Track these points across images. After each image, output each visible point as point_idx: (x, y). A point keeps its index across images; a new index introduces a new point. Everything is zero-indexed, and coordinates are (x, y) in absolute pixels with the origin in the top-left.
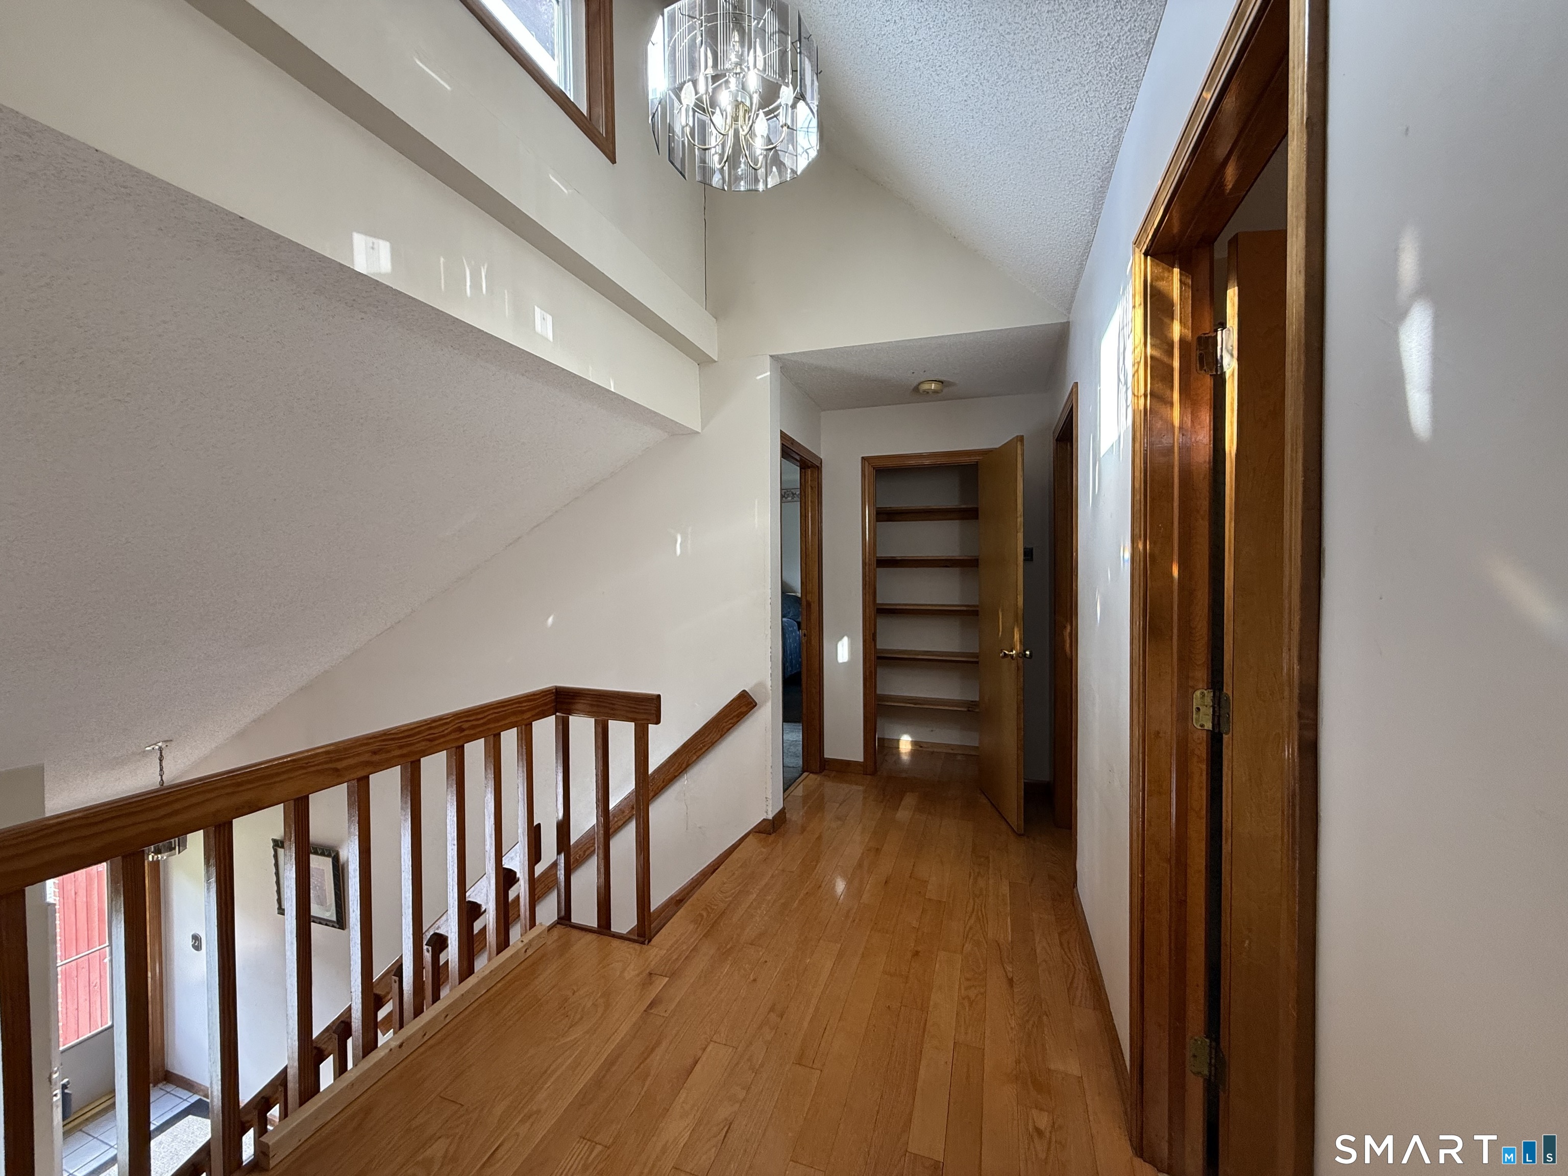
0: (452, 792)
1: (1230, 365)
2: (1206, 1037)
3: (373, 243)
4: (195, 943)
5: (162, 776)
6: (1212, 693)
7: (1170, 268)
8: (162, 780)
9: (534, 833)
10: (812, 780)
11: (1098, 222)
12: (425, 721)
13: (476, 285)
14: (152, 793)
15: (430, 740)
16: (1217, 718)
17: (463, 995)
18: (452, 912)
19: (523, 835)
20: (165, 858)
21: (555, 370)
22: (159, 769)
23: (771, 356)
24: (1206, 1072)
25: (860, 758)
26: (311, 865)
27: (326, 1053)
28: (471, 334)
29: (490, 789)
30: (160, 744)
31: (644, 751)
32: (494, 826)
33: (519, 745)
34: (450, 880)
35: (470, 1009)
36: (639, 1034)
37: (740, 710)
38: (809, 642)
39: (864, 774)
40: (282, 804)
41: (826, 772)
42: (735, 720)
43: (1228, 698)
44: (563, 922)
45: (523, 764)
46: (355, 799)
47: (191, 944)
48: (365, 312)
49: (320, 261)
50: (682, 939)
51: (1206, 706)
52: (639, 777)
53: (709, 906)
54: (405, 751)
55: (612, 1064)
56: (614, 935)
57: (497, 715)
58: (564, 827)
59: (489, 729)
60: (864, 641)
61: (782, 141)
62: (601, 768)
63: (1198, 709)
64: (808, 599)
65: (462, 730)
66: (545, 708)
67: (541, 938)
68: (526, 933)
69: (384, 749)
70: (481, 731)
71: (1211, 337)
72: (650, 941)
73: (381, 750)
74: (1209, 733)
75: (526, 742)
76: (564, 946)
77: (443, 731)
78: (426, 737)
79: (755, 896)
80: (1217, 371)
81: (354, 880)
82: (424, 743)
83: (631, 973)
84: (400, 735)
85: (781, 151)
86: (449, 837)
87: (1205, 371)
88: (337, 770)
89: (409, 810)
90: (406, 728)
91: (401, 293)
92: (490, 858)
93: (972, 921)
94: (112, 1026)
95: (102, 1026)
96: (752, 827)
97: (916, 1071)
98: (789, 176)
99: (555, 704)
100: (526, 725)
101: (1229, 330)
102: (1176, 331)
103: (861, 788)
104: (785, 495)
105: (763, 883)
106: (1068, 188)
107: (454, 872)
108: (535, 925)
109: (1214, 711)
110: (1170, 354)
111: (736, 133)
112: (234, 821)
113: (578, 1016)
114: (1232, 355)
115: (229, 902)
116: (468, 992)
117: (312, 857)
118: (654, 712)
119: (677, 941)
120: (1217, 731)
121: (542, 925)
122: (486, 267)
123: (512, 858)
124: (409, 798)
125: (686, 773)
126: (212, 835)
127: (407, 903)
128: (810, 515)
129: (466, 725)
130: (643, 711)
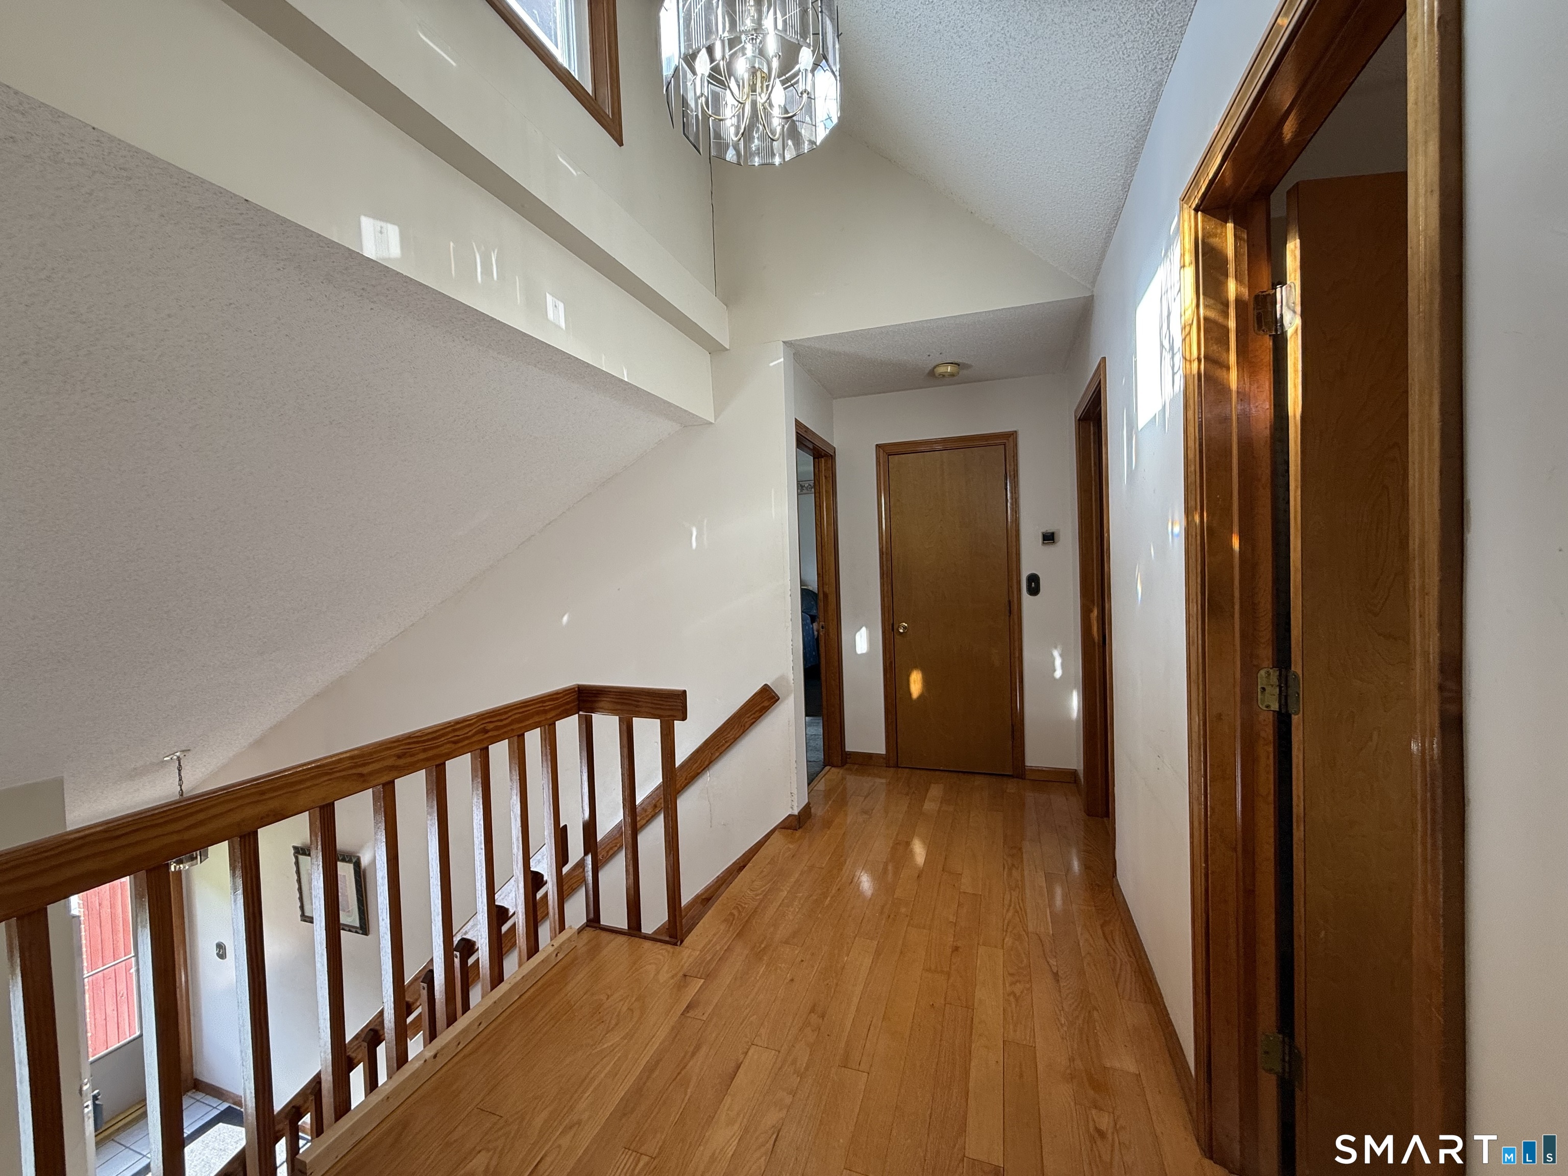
0: (478, 795)
1: (1292, 323)
2: (1279, 1033)
3: (381, 227)
4: (220, 951)
5: (181, 786)
6: (1278, 672)
7: (1223, 223)
8: (181, 790)
9: (561, 835)
10: (834, 774)
11: (1129, 186)
12: (449, 723)
13: (487, 270)
14: (170, 805)
15: (455, 743)
16: (1284, 698)
17: (495, 1002)
18: (481, 917)
19: (550, 837)
20: (187, 867)
21: (568, 360)
22: (178, 779)
23: (784, 342)
24: (1279, 1069)
25: (882, 750)
26: (339, 873)
27: (355, 1061)
28: (482, 323)
29: (515, 791)
30: (178, 754)
31: (671, 747)
32: (520, 828)
33: (543, 745)
34: (478, 885)
35: (505, 1015)
36: (677, 1039)
37: (762, 705)
38: (827, 634)
39: (887, 767)
40: (307, 812)
41: (847, 766)
42: (757, 714)
43: (1296, 676)
44: (592, 924)
45: (547, 764)
46: (381, 805)
47: (215, 952)
48: (374, 302)
49: (328, 247)
50: (715, 939)
51: (1272, 686)
52: (667, 775)
53: (739, 905)
54: (430, 753)
55: (652, 1071)
56: (645, 937)
57: (520, 715)
58: (590, 828)
59: (513, 730)
60: (884, 632)
61: (802, 109)
62: (626, 766)
63: (1264, 689)
64: (825, 590)
65: (487, 732)
66: (568, 707)
67: (571, 941)
68: (555, 936)
69: (407, 752)
70: (505, 732)
71: (1269, 294)
72: (682, 942)
73: (405, 754)
74: (1276, 714)
75: (550, 745)
76: (594, 950)
77: (467, 733)
78: (450, 740)
79: (786, 893)
80: (1276, 330)
81: (382, 888)
82: (448, 746)
83: (664, 976)
84: (425, 738)
85: (798, 121)
86: (476, 841)
87: (1264, 331)
88: (361, 775)
89: (436, 814)
90: (430, 730)
91: (411, 279)
92: (517, 861)
93: (1010, 914)
94: (141, 1036)
95: (130, 1036)
96: (777, 823)
97: (967, 1072)
98: (806, 148)
99: (577, 703)
100: (550, 725)
101: (1290, 287)
102: (1232, 288)
103: (884, 781)
104: (800, 487)
105: (793, 880)
106: (1098, 151)
107: (482, 877)
108: (564, 929)
109: (1280, 691)
110: (1226, 315)
111: (754, 104)
112: (259, 830)
113: (613, 1022)
114: (1294, 312)
115: (257, 915)
116: (500, 999)
117: (340, 864)
118: (681, 708)
119: (710, 941)
120: (1283, 711)
121: (571, 928)
122: (496, 251)
123: (539, 861)
124: (435, 803)
125: (708, 770)
126: (237, 846)
127: (436, 911)
128: (825, 504)
129: (491, 726)
130: (667, 707)
